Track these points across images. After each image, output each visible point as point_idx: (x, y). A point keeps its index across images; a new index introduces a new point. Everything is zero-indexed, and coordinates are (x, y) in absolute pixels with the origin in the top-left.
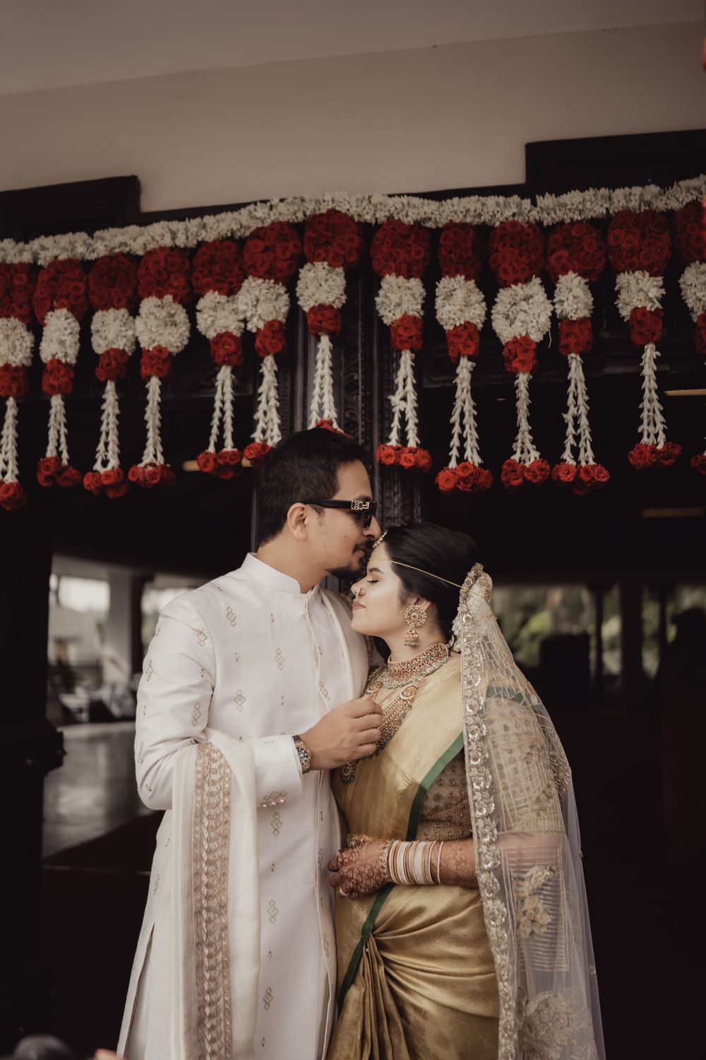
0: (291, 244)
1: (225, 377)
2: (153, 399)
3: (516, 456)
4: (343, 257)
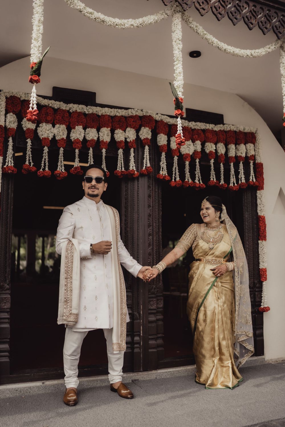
0: (140, 121)
1: (121, 152)
2: (104, 154)
3: (186, 180)
4: (152, 127)
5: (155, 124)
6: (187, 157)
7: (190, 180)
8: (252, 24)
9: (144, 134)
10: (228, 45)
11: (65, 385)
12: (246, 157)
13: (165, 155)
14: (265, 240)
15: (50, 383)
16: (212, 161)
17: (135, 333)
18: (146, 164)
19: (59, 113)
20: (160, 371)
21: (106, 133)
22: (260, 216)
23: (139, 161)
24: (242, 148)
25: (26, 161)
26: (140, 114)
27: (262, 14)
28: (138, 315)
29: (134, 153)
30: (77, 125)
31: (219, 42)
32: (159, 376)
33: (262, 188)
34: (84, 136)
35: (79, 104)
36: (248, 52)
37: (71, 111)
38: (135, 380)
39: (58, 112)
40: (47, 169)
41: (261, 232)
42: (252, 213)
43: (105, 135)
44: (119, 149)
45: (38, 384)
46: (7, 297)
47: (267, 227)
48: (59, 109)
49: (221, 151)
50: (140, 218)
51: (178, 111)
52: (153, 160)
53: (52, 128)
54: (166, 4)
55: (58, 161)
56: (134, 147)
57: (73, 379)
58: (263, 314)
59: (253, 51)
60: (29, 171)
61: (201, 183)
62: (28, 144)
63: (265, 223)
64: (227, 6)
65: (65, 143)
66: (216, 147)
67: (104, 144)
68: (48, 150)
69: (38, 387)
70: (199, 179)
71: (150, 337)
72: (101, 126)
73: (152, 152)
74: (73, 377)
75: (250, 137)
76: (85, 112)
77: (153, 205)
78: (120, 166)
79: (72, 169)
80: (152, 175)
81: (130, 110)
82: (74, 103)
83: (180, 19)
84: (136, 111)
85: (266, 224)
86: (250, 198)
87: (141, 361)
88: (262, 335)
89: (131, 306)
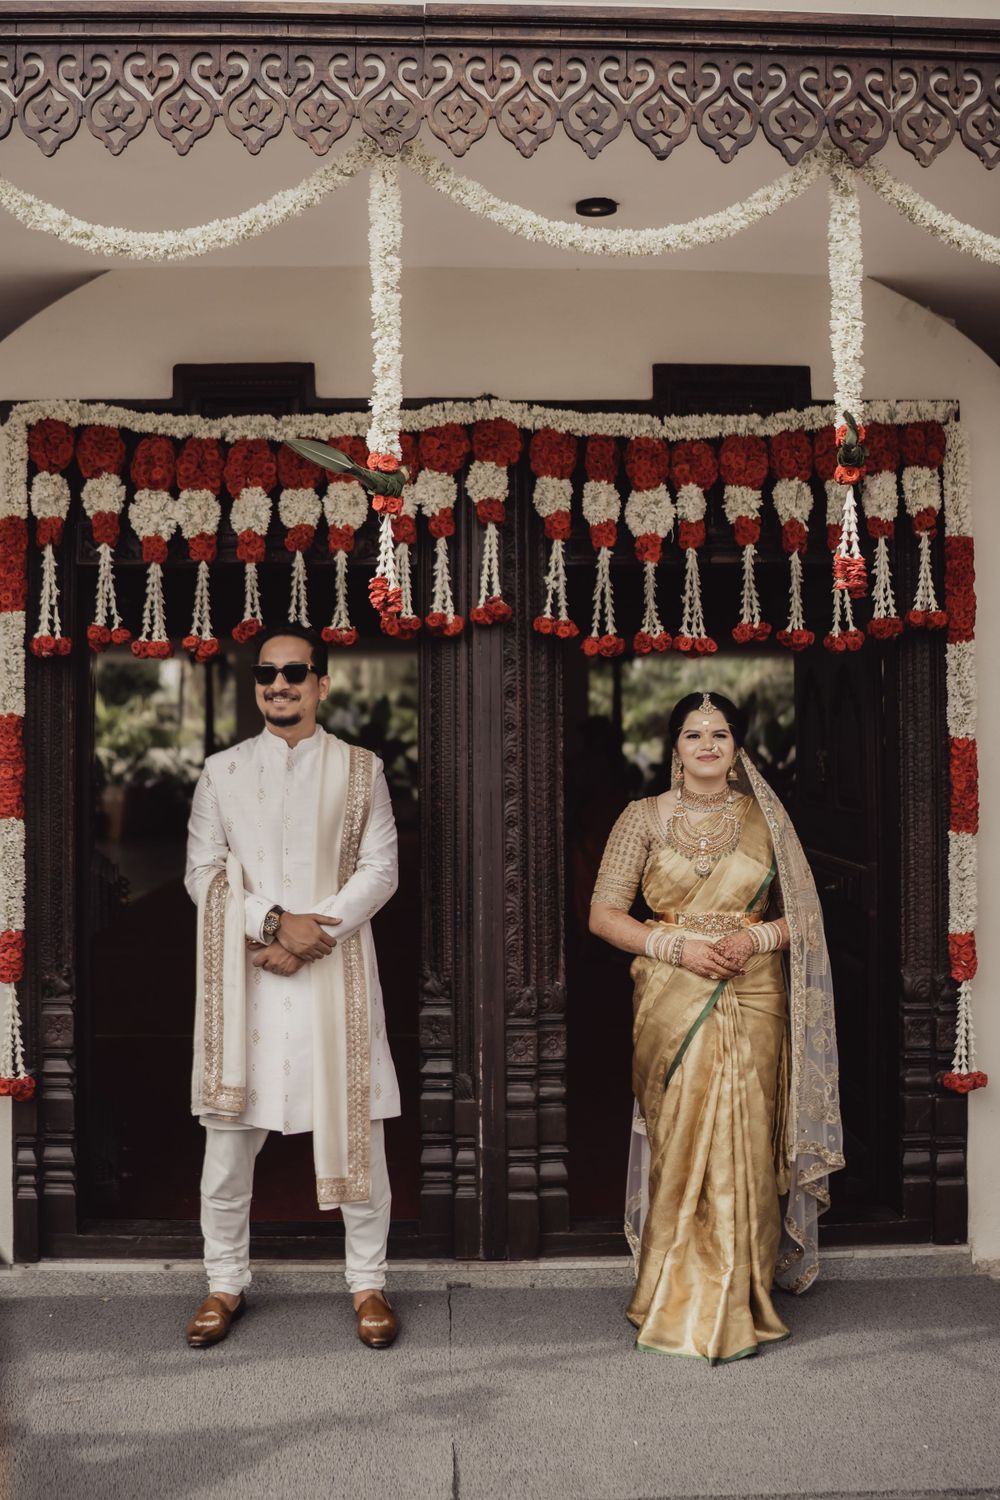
0: (464, 444)
1: (402, 552)
5: (519, 445)
6: (647, 550)
7: (660, 628)
9: (480, 486)
13: (561, 550)
14: (973, 828)
16: (750, 551)
17: (460, 1140)
18: (490, 590)
19: (189, 455)
20: (545, 1265)
22: (954, 741)
24: (884, 485)
25: (96, 614)
26: (463, 416)
28: (469, 1081)
30: (247, 486)
32: (543, 1279)
33: (968, 634)
34: (273, 517)
35: (254, 413)
37: (227, 439)
38: (460, 1286)
39: (185, 449)
41: (956, 800)
42: (930, 724)
45: (154, 1266)
46: (63, 1015)
48: (189, 441)
49: (790, 510)
50: (475, 767)
53: (170, 505)
55: (195, 606)
56: (449, 534)
58: (964, 1097)
61: (704, 636)
62: (101, 562)
63: (976, 765)
65: (209, 546)
66: (766, 498)
67: (340, 538)
68: (161, 574)
69: (150, 1276)
71: (513, 1154)
72: (330, 479)
74: (224, 1263)
75: (916, 441)
76: (272, 437)
77: (523, 721)
79: (234, 628)
84: (449, 409)
86: (927, 669)
87: (481, 1228)
88: (960, 1170)
89: (449, 1052)
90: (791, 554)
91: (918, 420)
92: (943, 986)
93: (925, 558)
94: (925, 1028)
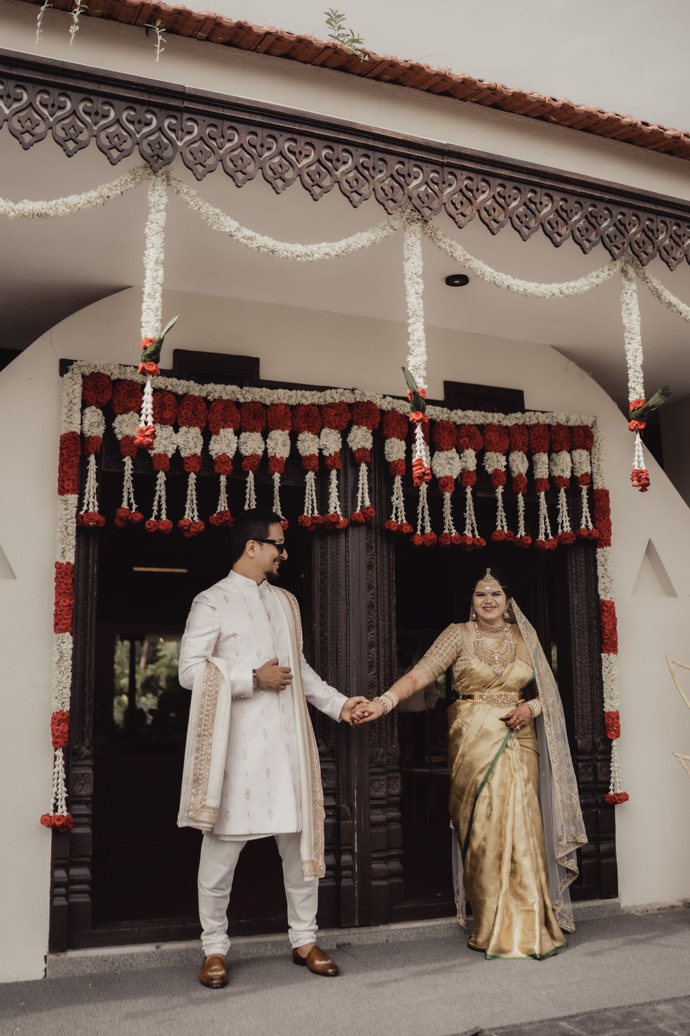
0: (348, 415)
1: (310, 477)
2: (277, 484)
3: (446, 531)
4: (374, 425)
5: (379, 418)
6: (448, 485)
7: (454, 531)
8: (560, 235)
9: (357, 440)
10: (514, 277)
11: (203, 949)
12: (573, 477)
13: (400, 482)
14: (615, 651)
15: (172, 948)
16: (500, 490)
17: (343, 848)
18: (363, 502)
19: (187, 404)
20: (394, 927)
21: (281, 440)
22: (603, 602)
23: (348, 495)
24: (564, 459)
25: (122, 502)
26: (349, 398)
27: (580, 213)
28: (349, 810)
29: (338, 479)
30: (223, 428)
31: (495, 274)
32: (393, 936)
33: (608, 543)
34: (238, 448)
35: (227, 384)
36: (554, 288)
37: (209, 398)
38: (344, 945)
39: (184, 401)
40: (164, 517)
41: (607, 635)
42: (587, 595)
43: (279, 443)
44: (307, 473)
45: (149, 948)
46: (85, 774)
47: (618, 624)
48: (186, 396)
49: (518, 468)
50: (351, 611)
51: (416, 414)
52: (377, 491)
53: (174, 434)
54: (390, 212)
55: (187, 501)
56: (339, 468)
57: (219, 938)
58: (613, 809)
59: (564, 286)
60: (129, 522)
61: (478, 537)
62: (126, 468)
63: (614, 616)
64: (508, 205)
65: (199, 463)
66: (507, 460)
67: (277, 464)
68: (165, 479)
69: (146, 955)
70: (473, 528)
71: (374, 855)
72: (271, 427)
73: (375, 475)
75: (579, 436)
76: (238, 399)
77: (377, 583)
78: (310, 507)
79: (212, 515)
80: (376, 523)
81: (328, 392)
82: (216, 383)
83: (419, 236)
84: (341, 394)
85: (616, 619)
86: (583, 564)
87: (357, 905)
88: (612, 853)
89: (333, 791)
90: (518, 494)
91: (580, 424)
92: (600, 744)
93: (585, 501)
94: (590, 770)
